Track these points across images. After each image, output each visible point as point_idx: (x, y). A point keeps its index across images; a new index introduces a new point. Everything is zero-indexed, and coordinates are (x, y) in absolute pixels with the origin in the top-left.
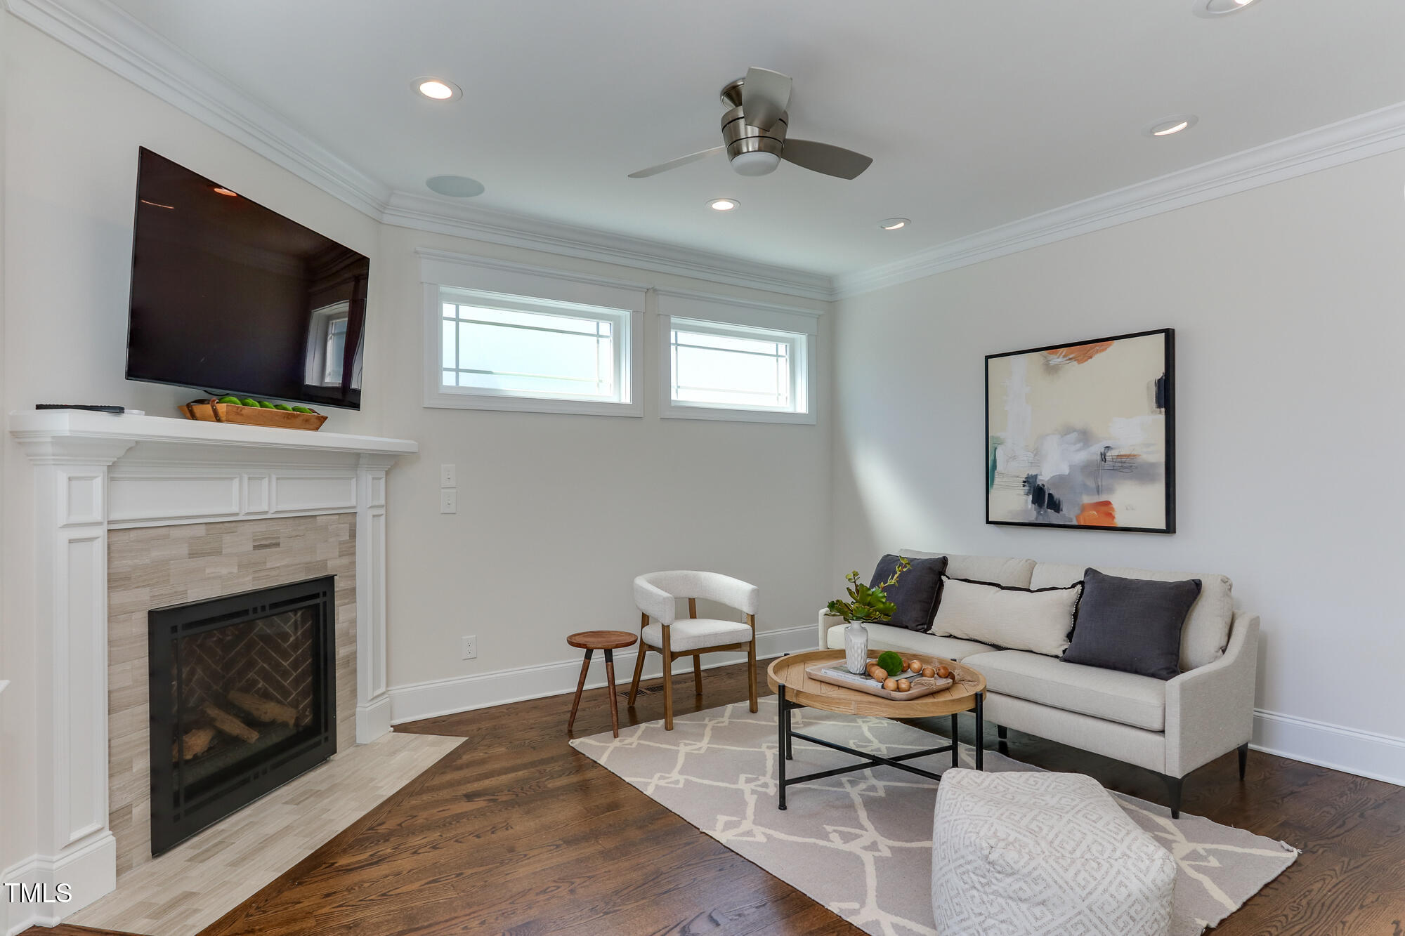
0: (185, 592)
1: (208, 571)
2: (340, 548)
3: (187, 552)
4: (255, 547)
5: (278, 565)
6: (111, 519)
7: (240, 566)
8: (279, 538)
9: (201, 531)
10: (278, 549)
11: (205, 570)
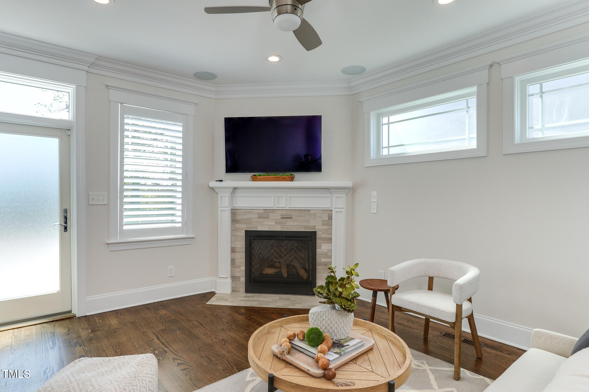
0: (257, 227)
1: (264, 223)
2: (322, 222)
3: (257, 217)
4: (282, 218)
5: (292, 224)
6: (233, 206)
7: (276, 223)
8: (292, 216)
9: (262, 211)
10: (291, 219)
11: (263, 222)
